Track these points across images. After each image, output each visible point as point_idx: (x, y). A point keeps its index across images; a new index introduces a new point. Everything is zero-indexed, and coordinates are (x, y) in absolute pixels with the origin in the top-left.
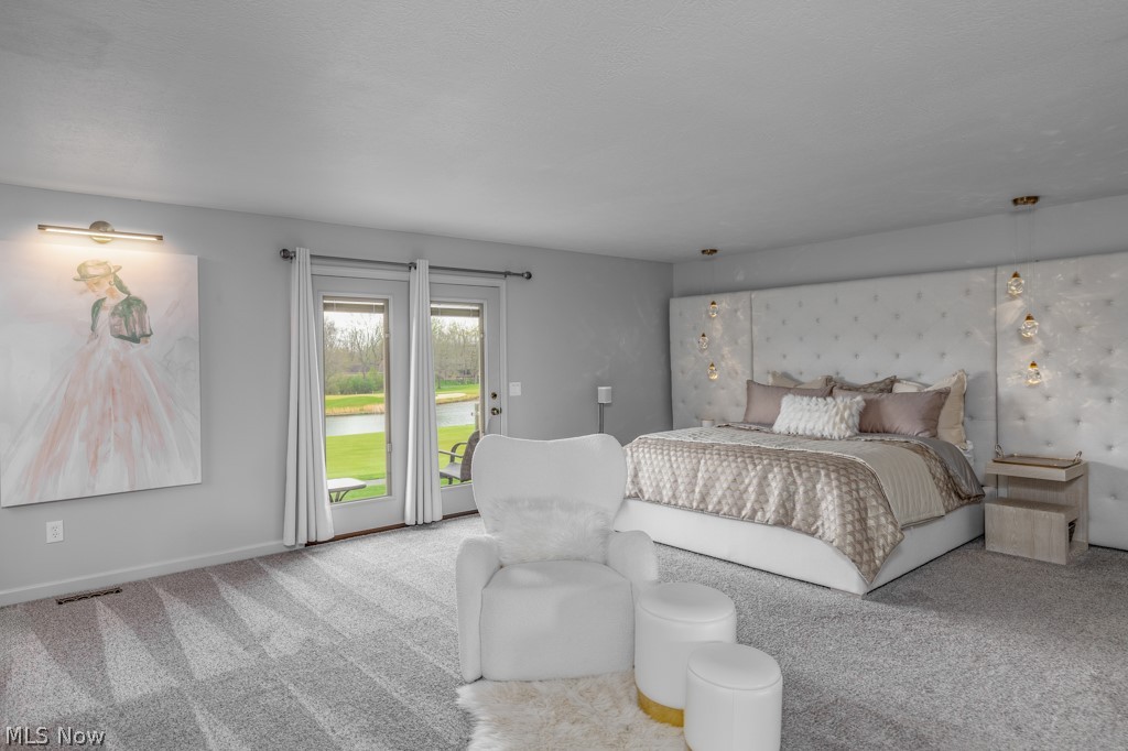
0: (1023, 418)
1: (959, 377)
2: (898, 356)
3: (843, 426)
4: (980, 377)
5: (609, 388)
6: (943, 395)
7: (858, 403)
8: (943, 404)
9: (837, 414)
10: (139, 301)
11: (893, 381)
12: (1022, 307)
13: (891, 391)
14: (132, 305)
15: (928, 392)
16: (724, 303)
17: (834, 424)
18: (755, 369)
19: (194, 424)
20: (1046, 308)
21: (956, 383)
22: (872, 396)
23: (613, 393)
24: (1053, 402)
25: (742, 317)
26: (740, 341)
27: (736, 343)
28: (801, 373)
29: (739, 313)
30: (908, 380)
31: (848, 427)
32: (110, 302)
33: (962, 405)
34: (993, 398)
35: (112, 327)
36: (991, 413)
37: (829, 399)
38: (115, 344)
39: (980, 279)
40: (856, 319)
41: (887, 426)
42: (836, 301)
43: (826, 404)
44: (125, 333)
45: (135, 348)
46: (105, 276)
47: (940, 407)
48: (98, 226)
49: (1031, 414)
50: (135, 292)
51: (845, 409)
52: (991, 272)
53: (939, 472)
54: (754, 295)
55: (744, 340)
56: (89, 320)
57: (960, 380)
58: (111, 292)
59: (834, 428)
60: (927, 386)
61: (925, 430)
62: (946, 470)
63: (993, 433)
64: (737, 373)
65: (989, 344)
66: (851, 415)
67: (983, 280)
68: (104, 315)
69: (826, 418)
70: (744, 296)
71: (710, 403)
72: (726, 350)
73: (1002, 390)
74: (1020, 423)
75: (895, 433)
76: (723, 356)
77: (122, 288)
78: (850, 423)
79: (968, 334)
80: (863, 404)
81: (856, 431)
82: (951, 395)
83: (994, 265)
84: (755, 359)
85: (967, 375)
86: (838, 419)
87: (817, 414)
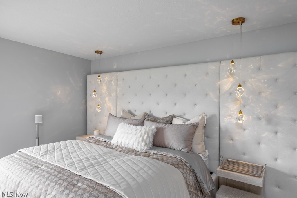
0: (232, 140)
1: (202, 116)
2: (175, 104)
3: (143, 144)
4: (212, 117)
5: (41, 115)
6: (195, 126)
7: (152, 130)
8: (195, 132)
9: (140, 136)
11: (173, 117)
12: (232, 82)
13: (171, 123)
15: (188, 125)
16: (106, 77)
17: (139, 143)
18: (118, 108)
20: (244, 82)
21: (201, 119)
22: (161, 126)
23: (43, 118)
24: (247, 132)
25: (113, 84)
26: (112, 95)
27: (111, 95)
28: (136, 111)
29: (112, 82)
30: (180, 116)
31: (146, 144)
33: (204, 131)
34: (217, 128)
36: (216, 136)
37: (139, 127)
39: (213, 67)
40: (158, 86)
41: (167, 143)
42: (151, 77)
43: (136, 130)
47: (193, 134)
49: (236, 137)
51: (145, 134)
52: (217, 64)
53: (191, 178)
54: (119, 73)
55: (114, 94)
57: (203, 118)
59: (138, 145)
60: (188, 120)
61: (186, 147)
62: (196, 177)
63: (218, 146)
64: (111, 110)
65: (216, 100)
66: (148, 137)
67: (214, 68)
69: (134, 139)
70: (115, 74)
71: (100, 123)
72: (107, 99)
73: (222, 124)
74: (231, 142)
75: (170, 148)
76: (106, 101)
78: (147, 142)
79: (206, 95)
80: (155, 130)
81: (151, 145)
82: (199, 126)
83: (220, 61)
84: (118, 103)
85: (206, 116)
86: (141, 139)
87: (131, 136)
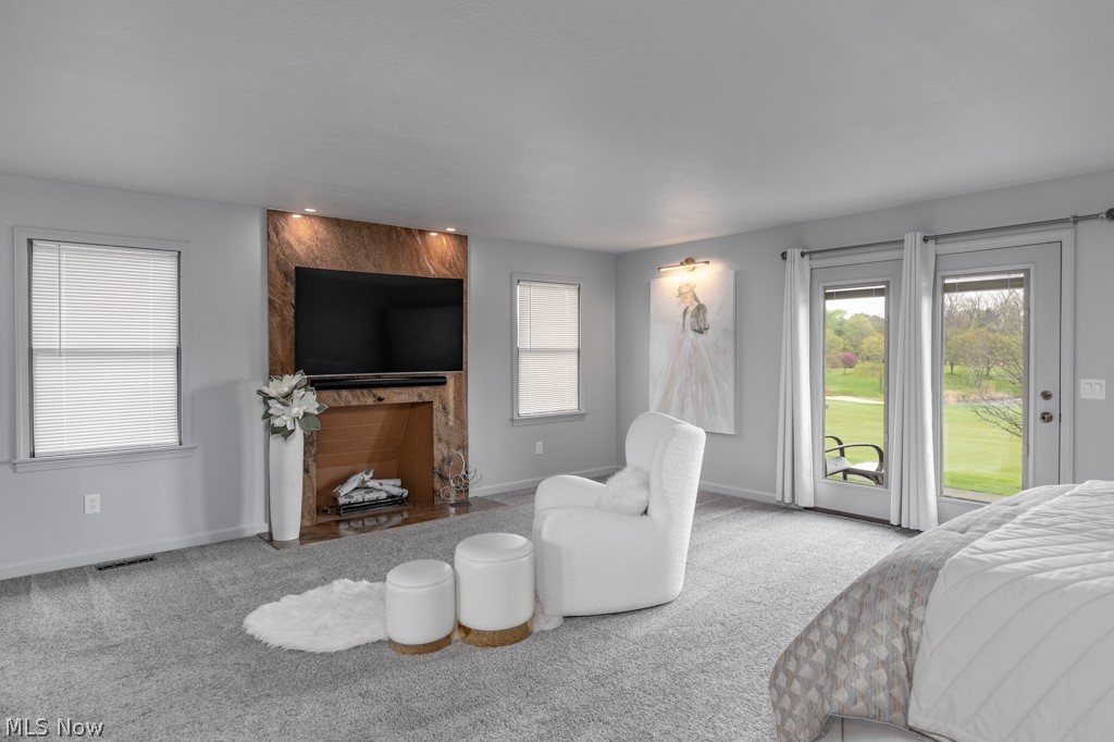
10: (703, 306)
14: (701, 308)
19: (730, 394)
32: (691, 309)
35: (691, 324)
38: (691, 334)
44: (697, 328)
45: (702, 337)
46: (688, 292)
48: (689, 261)
50: (702, 302)
56: (681, 321)
58: (691, 302)
68: (688, 316)
77: (696, 299)
